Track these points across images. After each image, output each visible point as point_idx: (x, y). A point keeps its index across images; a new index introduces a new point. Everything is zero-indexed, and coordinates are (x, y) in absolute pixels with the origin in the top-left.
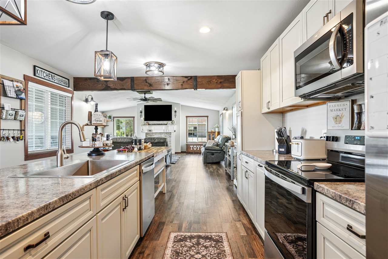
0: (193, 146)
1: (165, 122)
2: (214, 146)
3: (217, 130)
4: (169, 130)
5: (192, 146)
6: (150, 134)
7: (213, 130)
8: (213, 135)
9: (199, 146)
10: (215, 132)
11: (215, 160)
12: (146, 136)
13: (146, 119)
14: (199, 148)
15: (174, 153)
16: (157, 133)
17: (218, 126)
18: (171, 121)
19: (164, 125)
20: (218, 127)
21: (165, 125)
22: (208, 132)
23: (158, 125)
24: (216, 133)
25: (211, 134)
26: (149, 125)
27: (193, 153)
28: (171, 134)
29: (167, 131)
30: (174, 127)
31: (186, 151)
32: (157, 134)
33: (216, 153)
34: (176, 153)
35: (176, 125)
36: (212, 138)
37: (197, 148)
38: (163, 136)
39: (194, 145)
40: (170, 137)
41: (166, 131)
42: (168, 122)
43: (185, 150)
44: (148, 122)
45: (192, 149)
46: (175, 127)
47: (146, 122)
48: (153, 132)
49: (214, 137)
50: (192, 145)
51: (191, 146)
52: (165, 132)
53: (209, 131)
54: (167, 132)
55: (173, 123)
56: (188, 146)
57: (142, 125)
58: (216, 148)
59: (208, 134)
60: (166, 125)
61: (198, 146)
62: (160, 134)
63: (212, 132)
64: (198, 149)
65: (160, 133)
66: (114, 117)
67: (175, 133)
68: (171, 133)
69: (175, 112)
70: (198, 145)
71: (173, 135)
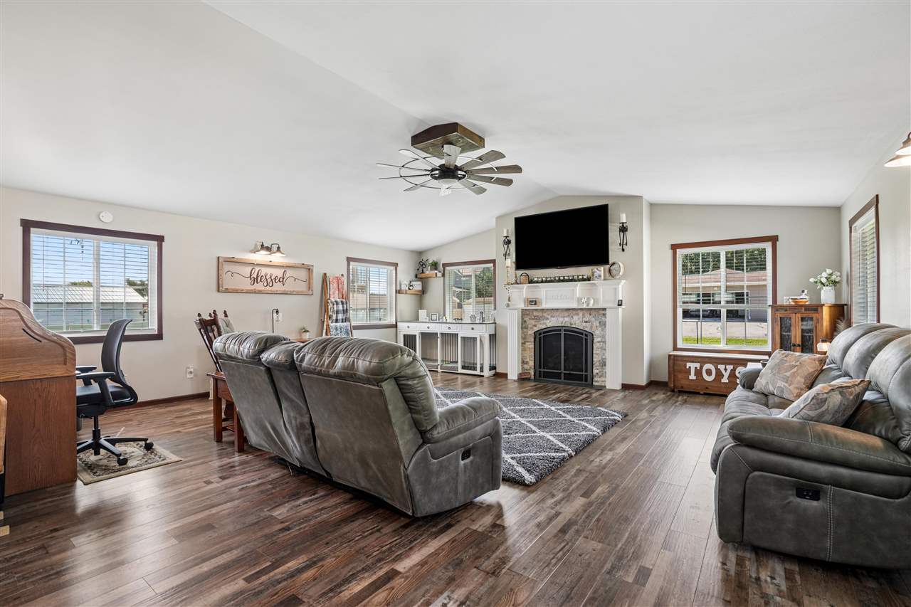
0: (698, 365)
1: (585, 271)
2: (819, 419)
3: (827, 296)
4: (596, 301)
5: (693, 366)
6: (535, 313)
7: (805, 298)
8: (803, 319)
9: (730, 367)
10: (817, 308)
11: (828, 543)
12: (522, 319)
13: (520, 264)
14: (726, 375)
15: (619, 387)
16: (557, 309)
17: (833, 277)
18: (609, 266)
19: (579, 280)
20: (835, 283)
21: (583, 280)
22: (775, 307)
23: (560, 281)
24: (826, 313)
25: (795, 318)
26: (531, 282)
27: (698, 393)
28: (604, 315)
29: (592, 302)
30: (616, 290)
31: (666, 380)
32: (556, 314)
33: (837, 483)
34: (626, 387)
35: (623, 281)
36: (796, 336)
37: (719, 375)
38: (577, 322)
39: (703, 361)
40: (603, 324)
41: (588, 305)
42: (595, 268)
43: (663, 376)
44: (527, 272)
45: (692, 377)
46: (622, 288)
47: (520, 272)
48: (544, 306)
49: (811, 331)
50: (693, 359)
51: (688, 365)
52: (585, 306)
53: (784, 299)
54: (591, 306)
55: (614, 272)
56: (676, 363)
57: (508, 284)
58: (844, 443)
59: (779, 314)
60: (589, 279)
61: (721, 367)
62: (566, 314)
63: (797, 307)
64: (725, 380)
65: (568, 310)
66: (445, 265)
67: (620, 309)
68: (605, 309)
69: (623, 229)
70: (726, 361)
71: (616, 318)
